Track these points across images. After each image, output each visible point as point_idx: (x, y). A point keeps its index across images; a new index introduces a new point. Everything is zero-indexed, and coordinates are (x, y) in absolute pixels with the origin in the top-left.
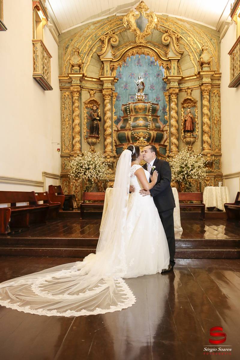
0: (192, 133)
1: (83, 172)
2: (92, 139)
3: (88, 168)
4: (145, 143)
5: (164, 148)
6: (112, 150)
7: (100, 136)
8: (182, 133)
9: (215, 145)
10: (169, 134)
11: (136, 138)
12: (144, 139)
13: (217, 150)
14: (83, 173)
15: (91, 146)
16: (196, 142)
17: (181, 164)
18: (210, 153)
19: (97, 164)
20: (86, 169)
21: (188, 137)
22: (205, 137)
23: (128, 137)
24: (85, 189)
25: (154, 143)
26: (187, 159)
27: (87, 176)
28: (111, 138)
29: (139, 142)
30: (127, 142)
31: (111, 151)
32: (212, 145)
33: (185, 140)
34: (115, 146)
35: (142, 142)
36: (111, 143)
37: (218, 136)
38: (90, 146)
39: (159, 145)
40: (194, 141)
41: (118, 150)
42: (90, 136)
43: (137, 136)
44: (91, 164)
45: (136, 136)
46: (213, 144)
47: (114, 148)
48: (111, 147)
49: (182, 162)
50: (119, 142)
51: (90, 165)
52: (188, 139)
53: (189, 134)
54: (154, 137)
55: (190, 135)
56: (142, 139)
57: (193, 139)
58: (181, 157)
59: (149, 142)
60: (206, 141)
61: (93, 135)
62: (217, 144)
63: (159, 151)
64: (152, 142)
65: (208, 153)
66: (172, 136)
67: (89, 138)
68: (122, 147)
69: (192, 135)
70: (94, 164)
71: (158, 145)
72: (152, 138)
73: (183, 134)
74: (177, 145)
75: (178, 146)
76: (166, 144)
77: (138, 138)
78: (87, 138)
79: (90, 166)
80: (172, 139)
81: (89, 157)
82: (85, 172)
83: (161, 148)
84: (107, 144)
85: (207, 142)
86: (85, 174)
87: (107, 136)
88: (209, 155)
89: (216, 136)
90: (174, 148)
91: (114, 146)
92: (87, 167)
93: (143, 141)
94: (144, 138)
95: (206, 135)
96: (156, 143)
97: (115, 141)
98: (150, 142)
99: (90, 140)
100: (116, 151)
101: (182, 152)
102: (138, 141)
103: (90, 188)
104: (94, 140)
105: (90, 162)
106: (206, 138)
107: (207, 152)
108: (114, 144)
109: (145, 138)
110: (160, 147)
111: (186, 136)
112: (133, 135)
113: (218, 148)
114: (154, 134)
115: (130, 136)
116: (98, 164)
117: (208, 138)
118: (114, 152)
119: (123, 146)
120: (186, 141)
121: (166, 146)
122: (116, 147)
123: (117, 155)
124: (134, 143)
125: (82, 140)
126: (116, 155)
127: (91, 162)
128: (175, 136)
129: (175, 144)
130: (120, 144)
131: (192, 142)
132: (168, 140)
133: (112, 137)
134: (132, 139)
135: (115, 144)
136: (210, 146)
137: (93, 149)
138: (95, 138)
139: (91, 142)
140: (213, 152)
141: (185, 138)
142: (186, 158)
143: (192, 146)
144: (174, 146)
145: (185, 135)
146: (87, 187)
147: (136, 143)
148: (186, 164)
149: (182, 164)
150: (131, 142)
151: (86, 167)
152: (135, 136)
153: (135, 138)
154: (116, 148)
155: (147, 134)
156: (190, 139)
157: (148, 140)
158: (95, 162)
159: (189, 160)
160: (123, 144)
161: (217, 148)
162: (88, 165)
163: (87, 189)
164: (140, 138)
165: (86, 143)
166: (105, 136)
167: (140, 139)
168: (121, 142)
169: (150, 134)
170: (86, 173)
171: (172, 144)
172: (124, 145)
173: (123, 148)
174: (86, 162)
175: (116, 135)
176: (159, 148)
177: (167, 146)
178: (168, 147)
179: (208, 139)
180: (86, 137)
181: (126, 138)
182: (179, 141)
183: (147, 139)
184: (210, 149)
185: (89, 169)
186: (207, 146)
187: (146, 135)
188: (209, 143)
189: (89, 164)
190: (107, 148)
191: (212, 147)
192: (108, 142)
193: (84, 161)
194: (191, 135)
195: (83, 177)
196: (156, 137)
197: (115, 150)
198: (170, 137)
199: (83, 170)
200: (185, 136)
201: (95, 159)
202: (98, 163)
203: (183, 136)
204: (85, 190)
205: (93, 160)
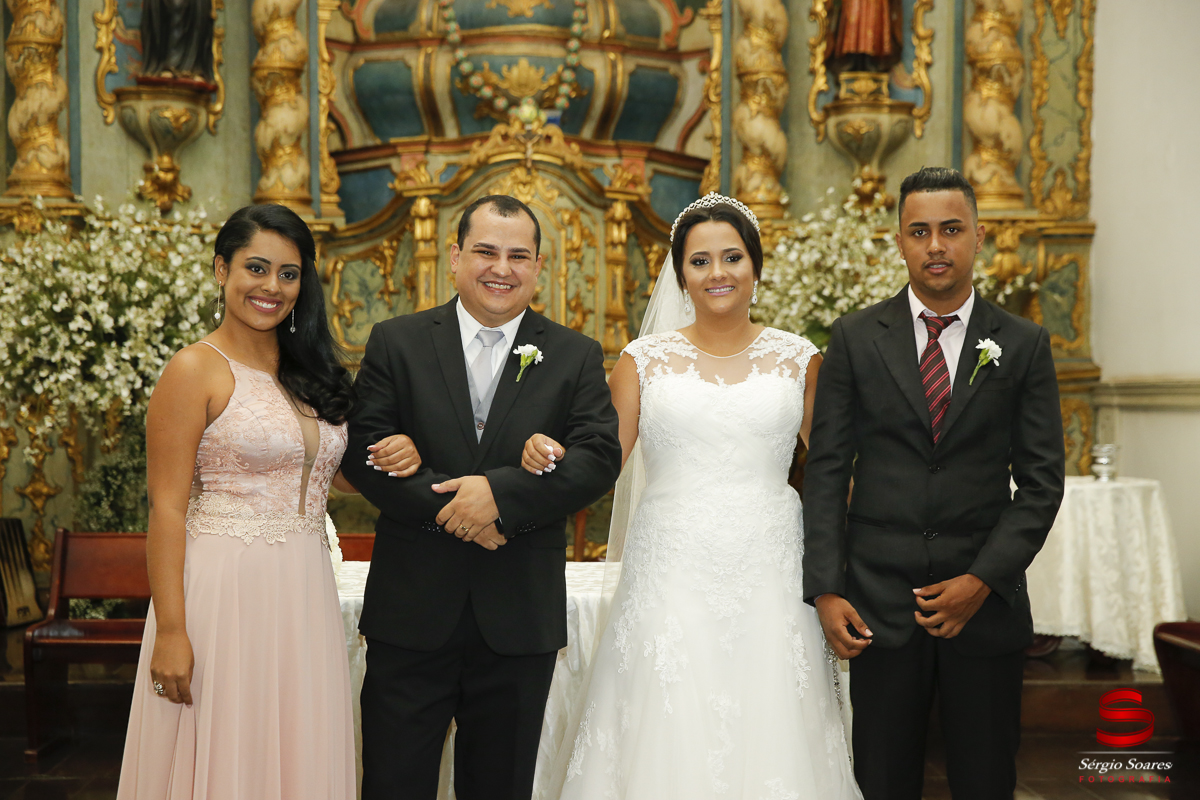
0: (885, 77)
1: (75, 359)
2: (159, 103)
3: (117, 328)
4: (548, 138)
5: (686, 179)
6: (308, 183)
7: (224, 79)
8: (813, 72)
9: (1051, 164)
10: (722, 74)
11: (489, 103)
12: (544, 116)
13: (1060, 200)
14: (74, 371)
15: (155, 152)
16: (912, 143)
17: (816, 306)
18: (1014, 222)
19: (188, 299)
20: (97, 334)
21: (860, 105)
22: (985, 102)
23: (428, 93)
24: (96, 487)
25: (610, 143)
26: (861, 266)
27: (103, 392)
28: (302, 102)
29: (505, 137)
30: (421, 132)
31: (304, 194)
32: (1027, 164)
33: (838, 125)
34: (333, 154)
35: (530, 135)
36: (304, 139)
37: (1068, 95)
38: (148, 151)
39: (649, 160)
40: (899, 130)
41: (356, 184)
42: (141, 82)
43: (496, 88)
44: (136, 298)
45: (487, 92)
46: (1036, 153)
47: (327, 171)
48: (303, 168)
49: (819, 294)
50: (366, 130)
51: (129, 304)
52: (859, 120)
53: (864, 83)
54: (612, 95)
55: (872, 86)
56: (527, 111)
57: (897, 117)
58: (816, 256)
59: (578, 129)
60: (990, 136)
61: (167, 75)
62: (1061, 155)
63: (646, 199)
64: (601, 130)
65: (1000, 222)
66: (744, 97)
67: (138, 95)
68: (388, 167)
69: (889, 86)
70: (162, 300)
71: (644, 154)
72: (599, 103)
73: (821, 82)
74: (780, 162)
75: (785, 165)
76: (697, 147)
77: (501, 103)
78: (120, 95)
79: (132, 315)
80: (743, 112)
81: (128, 246)
82: (91, 359)
83: (662, 181)
84: (276, 144)
85: (998, 144)
86: (87, 376)
87: (273, 85)
88: (1007, 237)
89: (1058, 95)
90: (755, 181)
91: (325, 154)
92: (108, 324)
93: (534, 126)
94: (543, 103)
95: (989, 89)
96: (630, 143)
97: (331, 117)
98: (587, 133)
99: (142, 109)
100: (339, 192)
101: (818, 218)
102: (501, 128)
103: (131, 475)
104: (174, 110)
105: (130, 278)
106: (987, 111)
107: (998, 216)
108: (328, 142)
109: (552, 107)
110: (656, 172)
111: (843, 93)
112: (465, 78)
113: (1070, 183)
114: (614, 78)
115: (441, 86)
116: (199, 300)
117: (1005, 110)
118: (325, 198)
119: (395, 163)
120: (841, 133)
121: (701, 164)
122: (338, 164)
123: (348, 220)
124: (470, 140)
125: (84, 110)
126: (340, 223)
127: (141, 284)
128: (767, 91)
129: (765, 152)
130: (370, 142)
131: (885, 140)
132: (712, 124)
133: (312, 95)
134: (456, 111)
135: (336, 144)
136: (1015, 168)
137: (169, 177)
138: (179, 97)
139: (150, 122)
140: (1033, 214)
141: (837, 107)
142: (851, 259)
143: (882, 164)
144: (756, 165)
145: (838, 84)
146: (105, 470)
147: (485, 139)
148: (856, 305)
149: (822, 308)
150: (452, 132)
151: (97, 326)
152: (478, 89)
153: (482, 99)
154: (341, 174)
155: (568, 75)
156: (872, 116)
157: (571, 120)
158: (173, 281)
159: (874, 279)
160: (394, 146)
161: (1063, 186)
162: (117, 307)
163: (107, 485)
164: (515, 103)
165: (115, 130)
166: (259, 86)
167: (513, 111)
168: (375, 130)
169: (583, 75)
170: (96, 370)
171: (746, 149)
172: (397, 155)
173: (394, 175)
174: (95, 282)
175: (343, 74)
176: (651, 180)
177: (706, 162)
178: (714, 169)
179: (1000, 117)
180: (111, 83)
181: (414, 104)
182: (794, 130)
183: (565, 112)
184: (1017, 190)
185: (121, 335)
186: (993, 167)
187: (560, 81)
188: (1010, 151)
189: (124, 297)
190: (273, 176)
191: (1025, 177)
192: (280, 127)
193: (84, 276)
194: (877, 92)
195: (77, 399)
196: (630, 98)
197: (335, 184)
198: (730, 98)
199: (72, 346)
200: (837, 98)
201: (176, 261)
202: (195, 291)
203: (820, 92)
204: (96, 495)
205: (150, 268)
